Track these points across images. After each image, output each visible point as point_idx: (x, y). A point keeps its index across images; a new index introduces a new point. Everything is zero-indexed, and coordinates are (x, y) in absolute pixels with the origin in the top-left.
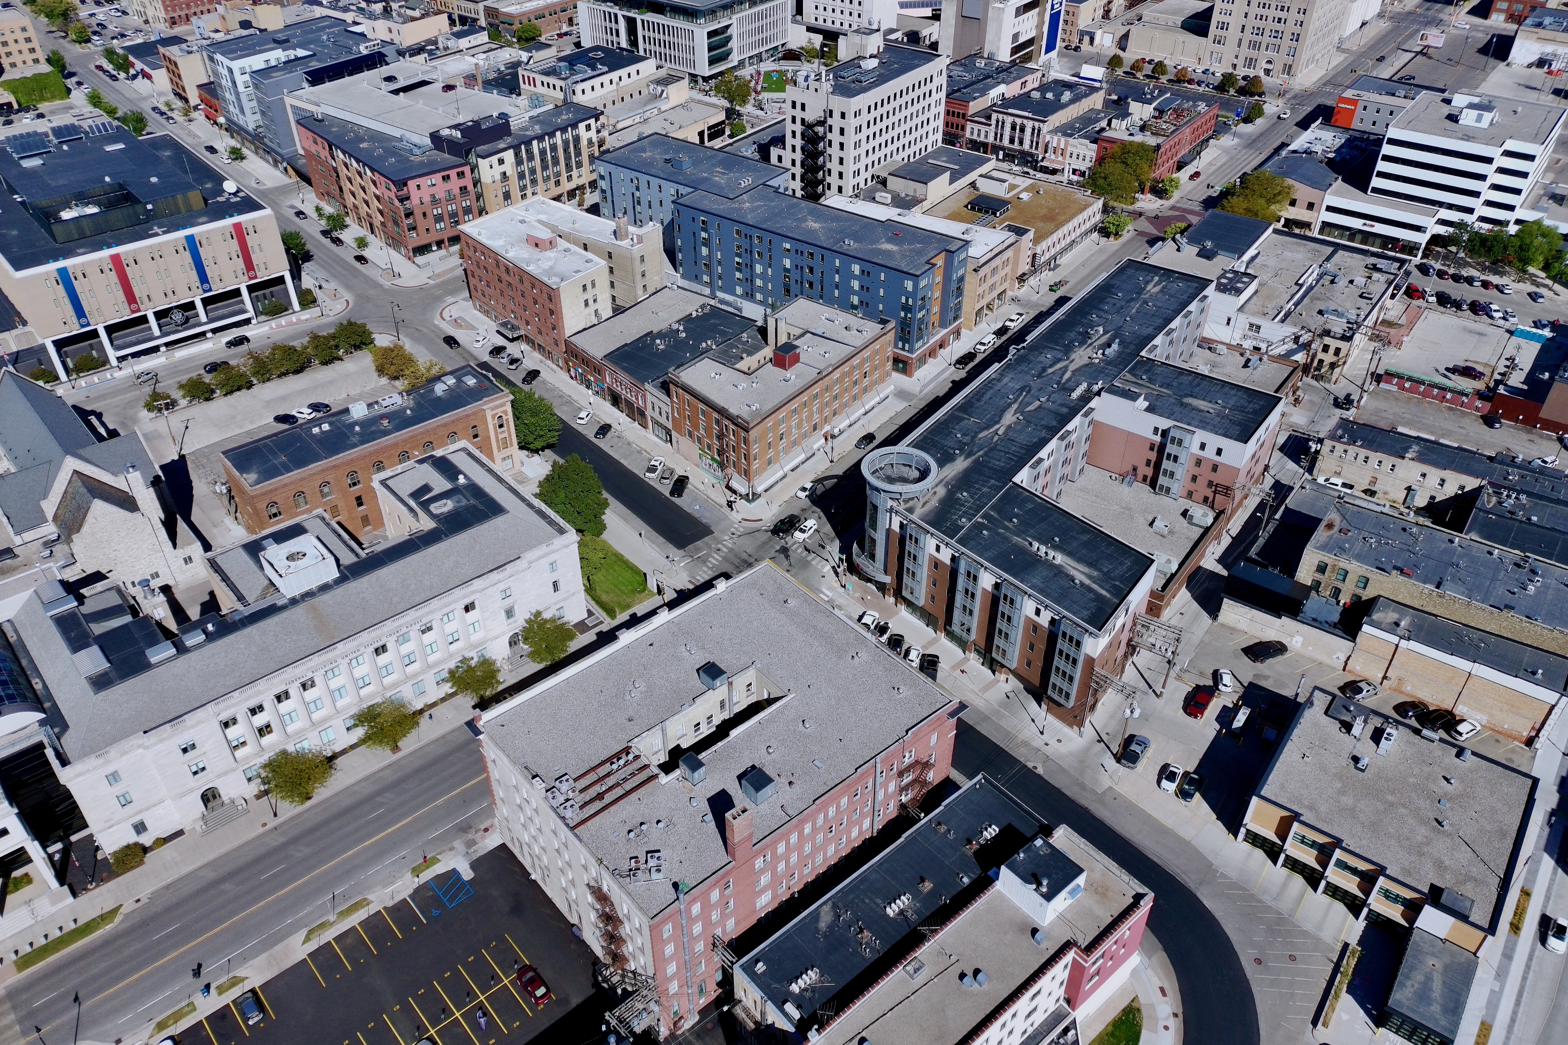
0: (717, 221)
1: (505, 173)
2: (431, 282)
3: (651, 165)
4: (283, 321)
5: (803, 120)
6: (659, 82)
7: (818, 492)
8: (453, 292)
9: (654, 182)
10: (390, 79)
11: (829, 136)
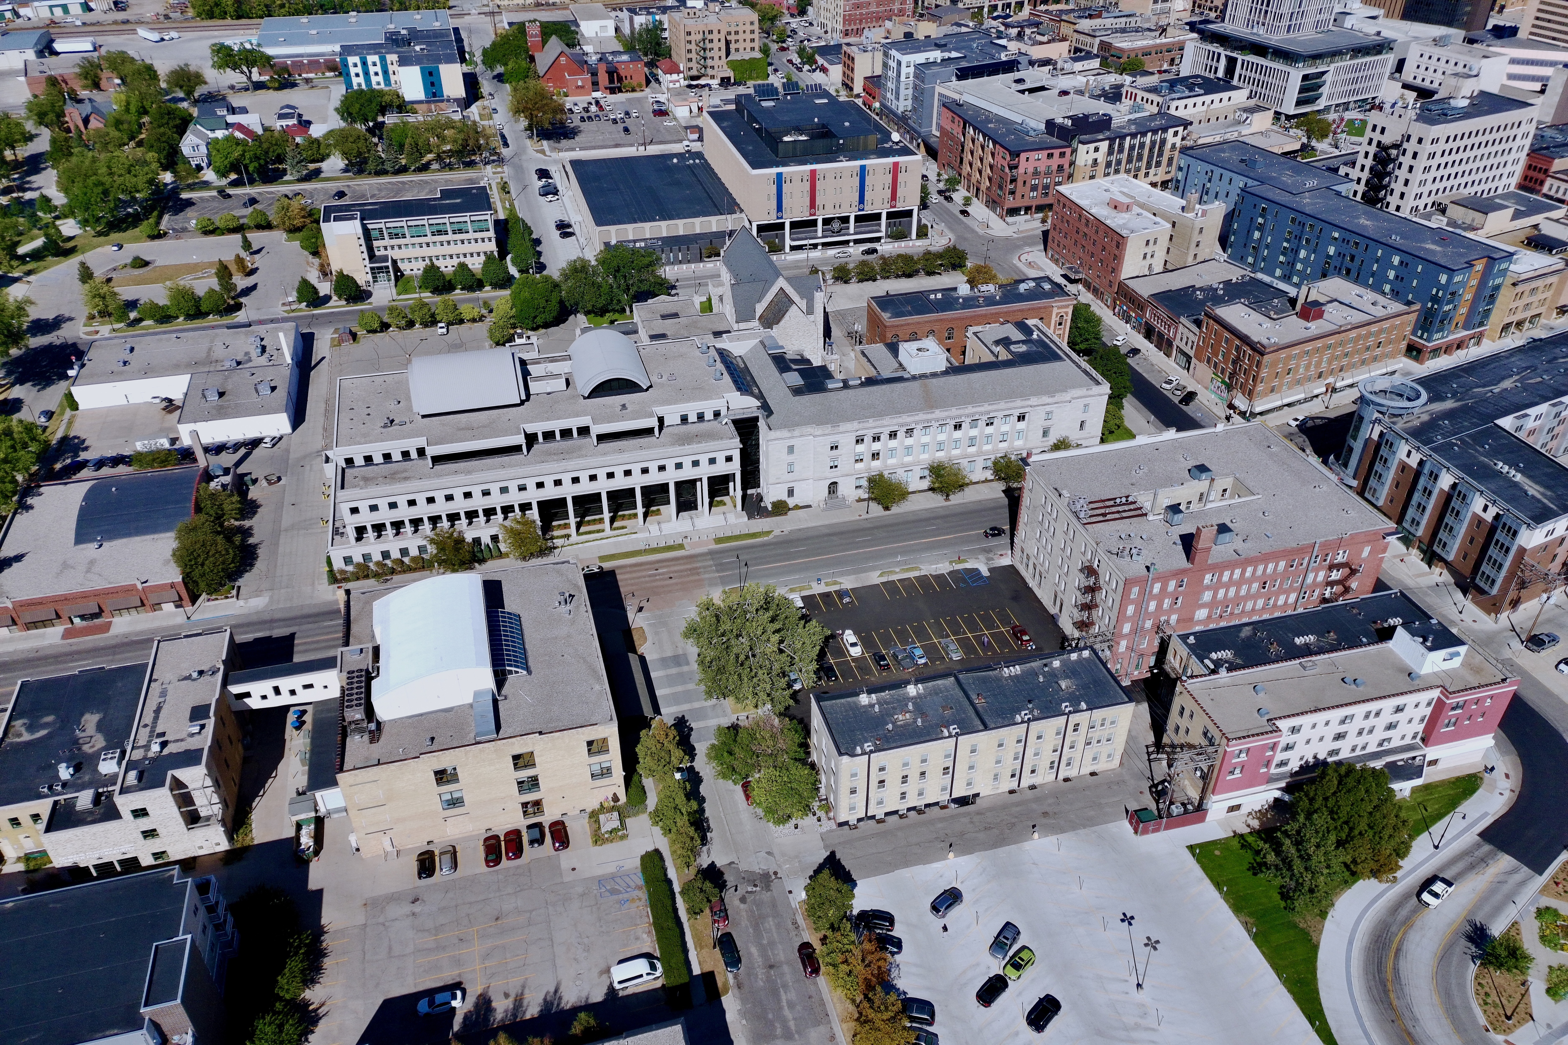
0: (1277, 208)
1: (1096, 160)
2: (1015, 236)
3: (1228, 161)
4: (903, 244)
5: (1379, 142)
6: (1245, 110)
7: (1308, 425)
8: (1031, 245)
9: (1227, 175)
10: (1019, 81)
11: (1401, 159)
